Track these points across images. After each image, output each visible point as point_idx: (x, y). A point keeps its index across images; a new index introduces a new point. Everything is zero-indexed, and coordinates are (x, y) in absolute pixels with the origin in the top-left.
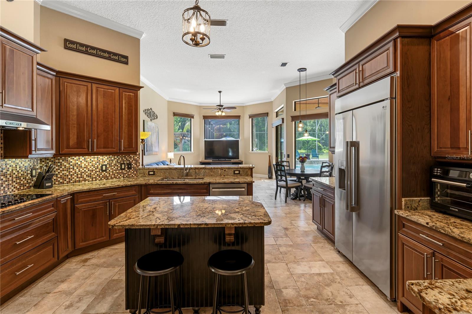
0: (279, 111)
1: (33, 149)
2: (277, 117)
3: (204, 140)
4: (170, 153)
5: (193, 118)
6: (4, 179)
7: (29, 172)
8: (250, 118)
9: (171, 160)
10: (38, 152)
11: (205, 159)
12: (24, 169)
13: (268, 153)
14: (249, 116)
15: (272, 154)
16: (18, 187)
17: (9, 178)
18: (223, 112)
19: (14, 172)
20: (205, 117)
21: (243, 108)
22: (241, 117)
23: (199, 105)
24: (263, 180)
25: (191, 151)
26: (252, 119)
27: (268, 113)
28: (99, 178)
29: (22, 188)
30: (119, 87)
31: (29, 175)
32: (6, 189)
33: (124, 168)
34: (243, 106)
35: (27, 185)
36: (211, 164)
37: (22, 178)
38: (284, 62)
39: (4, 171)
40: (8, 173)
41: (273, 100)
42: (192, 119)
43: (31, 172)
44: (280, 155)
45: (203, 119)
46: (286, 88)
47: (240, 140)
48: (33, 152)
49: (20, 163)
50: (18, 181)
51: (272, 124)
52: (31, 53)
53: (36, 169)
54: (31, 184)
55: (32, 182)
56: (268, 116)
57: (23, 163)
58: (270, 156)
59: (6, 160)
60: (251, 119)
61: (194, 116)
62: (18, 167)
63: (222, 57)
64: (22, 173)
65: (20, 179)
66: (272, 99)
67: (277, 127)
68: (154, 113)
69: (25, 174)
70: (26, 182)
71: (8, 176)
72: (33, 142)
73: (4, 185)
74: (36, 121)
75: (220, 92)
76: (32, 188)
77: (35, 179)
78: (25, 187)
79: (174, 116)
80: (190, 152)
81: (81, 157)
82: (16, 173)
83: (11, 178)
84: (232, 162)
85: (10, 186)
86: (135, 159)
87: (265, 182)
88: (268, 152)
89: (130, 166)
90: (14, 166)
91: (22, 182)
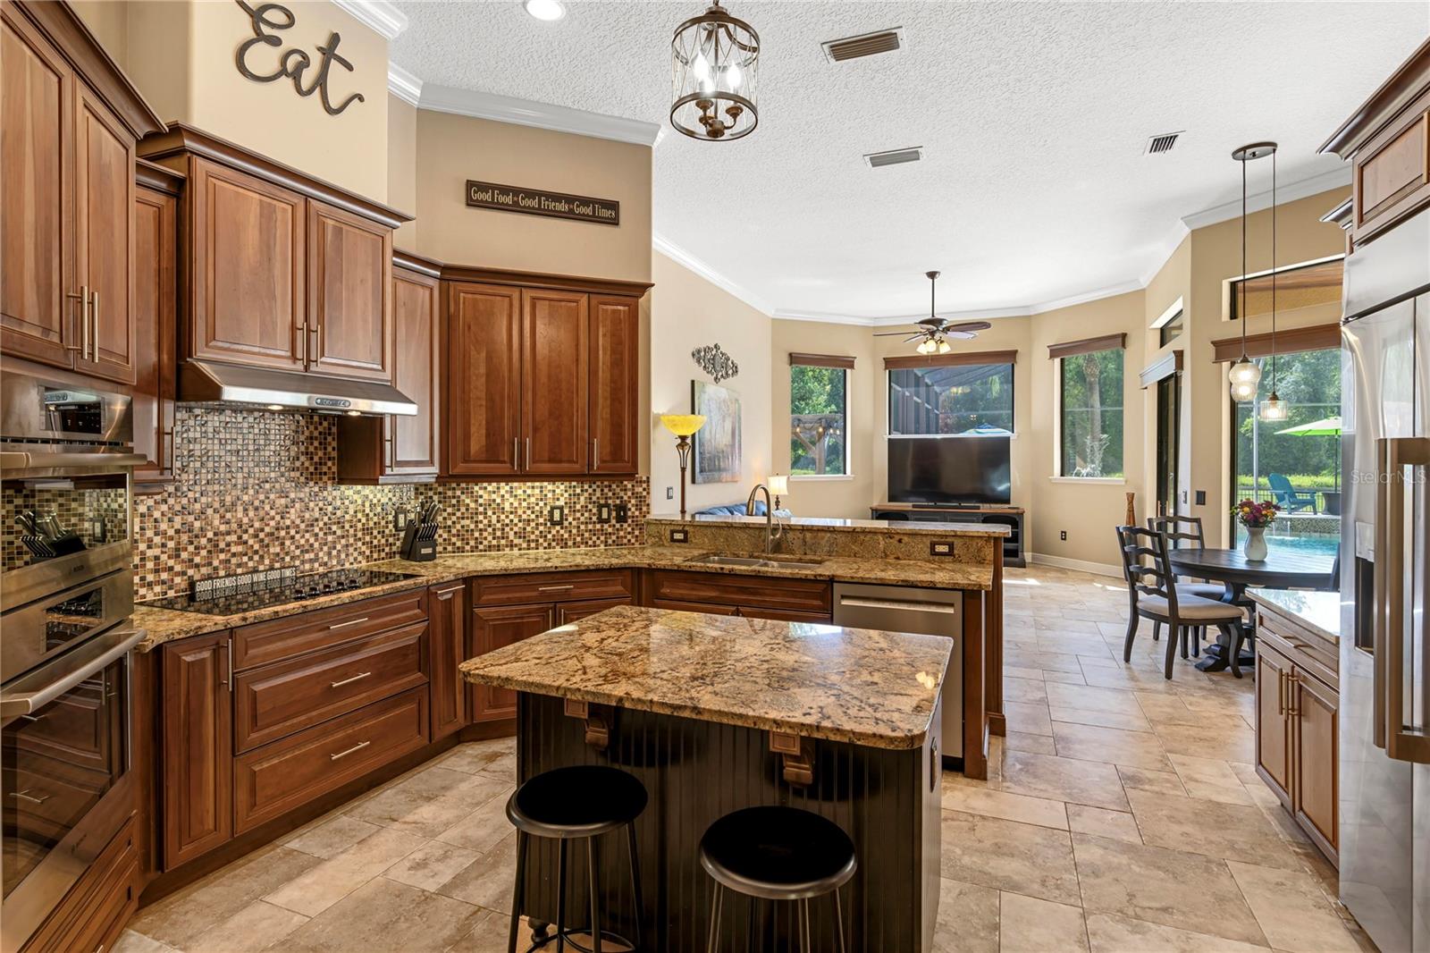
0: (1171, 325)
1: (388, 462)
2: (1162, 346)
3: (887, 437)
4: (777, 478)
5: (852, 367)
6: (339, 532)
7: (391, 518)
8: (1052, 356)
9: (777, 498)
10: (397, 470)
11: (889, 501)
12: (379, 509)
13: (1123, 483)
14: (1051, 351)
15: (1141, 488)
16: (368, 553)
17: (348, 531)
18: (942, 342)
19: (359, 515)
20: (890, 363)
21: (1027, 321)
22: (1019, 358)
23: (872, 325)
24: (1100, 586)
25: (845, 473)
26: (1062, 360)
27: (1124, 336)
28: (545, 541)
29: (375, 556)
30: (589, 293)
31: (391, 526)
32: (343, 556)
33: (606, 517)
34: (1029, 317)
35: (387, 549)
36: (908, 520)
37: (375, 532)
38: (1163, 132)
39: (339, 513)
40: (347, 517)
41: (1145, 286)
42: (848, 371)
43: (396, 517)
44: (1172, 491)
45: (886, 369)
46: (1192, 231)
47: (1013, 437)
48: (388, 471)
49: (371, 497)
50: (368, 538)
51: (1141, 376)
52: (379, 229)
53: (406, 512)
54: (394, 549)
55: (398, 543)
56: (1124, 345)
57: (379, 496)
58: (1131, 497)
59: (343, 487)
60: (1057, 361)
61: (853, 362)
62: (367, 504)
63: (911, 155)
64: (375, 519)
65: (372, 533)
66: (1144, 282)
67: (1162, 384)
68: (728, 359)
69: (383, 523)
70: (383, 541)
71: (347, 526)
72: (388, 445)
73: (339, 547)
74: (391, 393)
75: (932, 275)
76: (398, 557)
77: (402, 534)
78: (383, 555)
79: (791, 364)
80: (842, 475)
81: (502, 484)
82: (364, 520)
83: (352, 531)
84: (983, 514)
85: (351, 550)
86: (637, 493)
87: (1107, 590)
88: (1126, 482)
89: (622, 514)
90: (359, 502)
91: (375, 542)
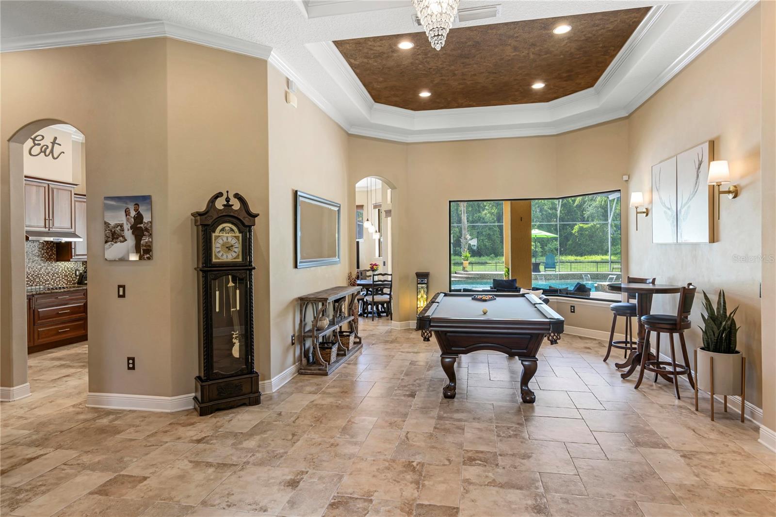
1: (73, 255)
6: (57, 276)
7: (74, 272)
10: (76, 257)
12: (70, 269)
16: (66, 282)
19: (63, 271)
29: (69, 284)
31: (74, 275)
32: (58, 283)
35: (73, 282)
37: (69, 276)
39: (57, 270)
40: (59, 272)
43: (76, 272)
48: (73, 257)
49: (67, 265)
50: (66, 278)
53: (79, 270)
54: (75, 282)
55: (77, 280)
57: (70, 265)
59: (58, 263)
62: (66, 268)
64: (69, 272)
69: (71, 274)
70: (71, 279)
71: (59, 274)
72: (73, 250)
73: (57, 280)
74: (74, 235)
76: (76, 284)
77: (78, 277)
78: (71, 283)
82: (65, 273)
83: (61, 276)
85: (61, 281)
90: (63, 267)
91: (69, 279)
